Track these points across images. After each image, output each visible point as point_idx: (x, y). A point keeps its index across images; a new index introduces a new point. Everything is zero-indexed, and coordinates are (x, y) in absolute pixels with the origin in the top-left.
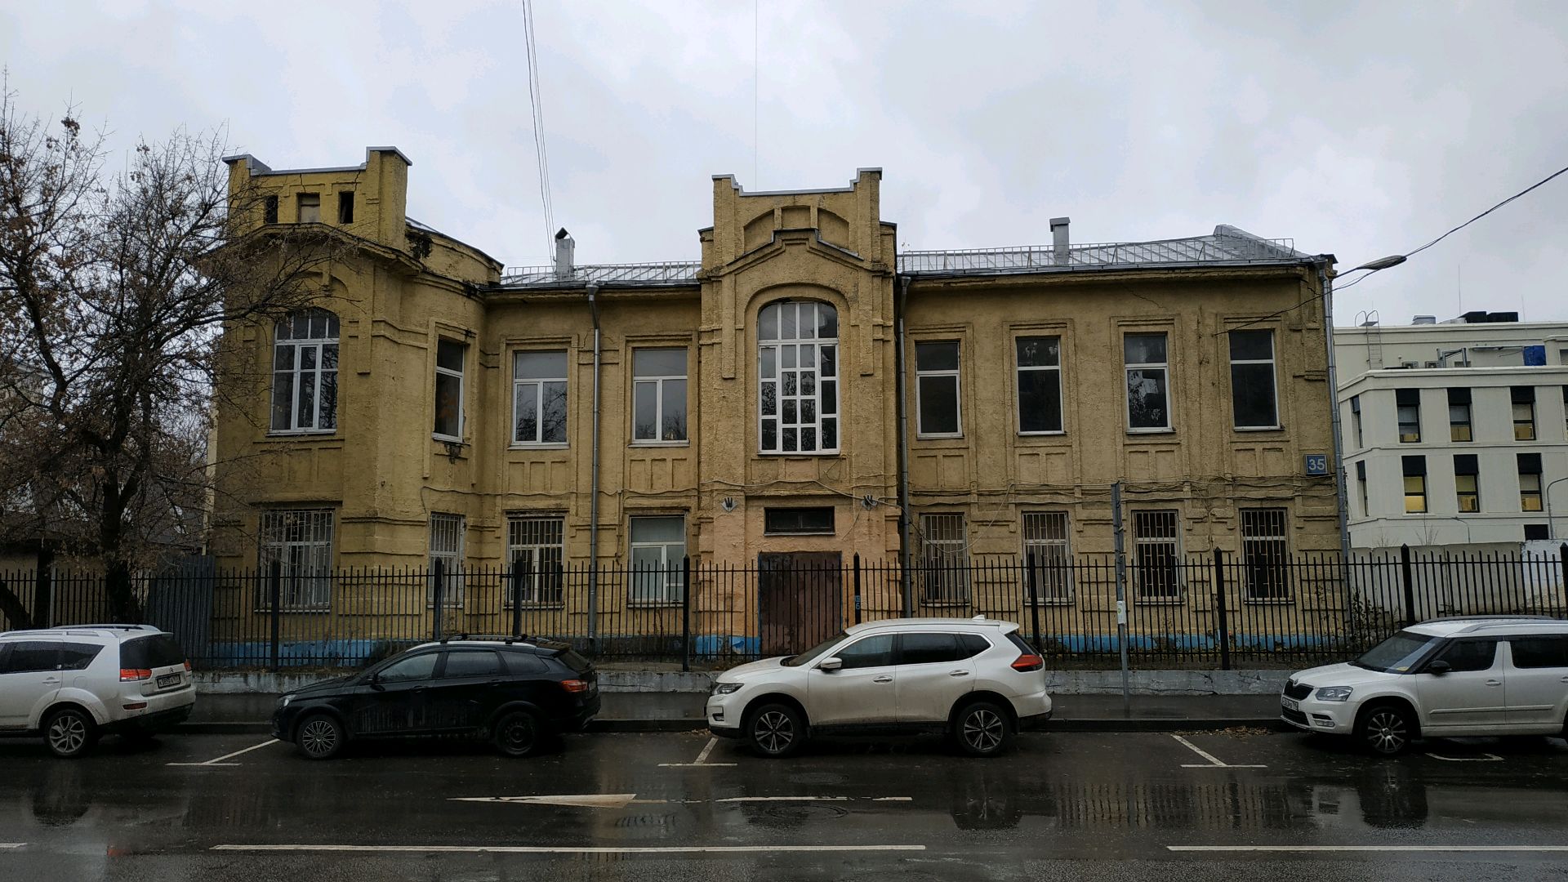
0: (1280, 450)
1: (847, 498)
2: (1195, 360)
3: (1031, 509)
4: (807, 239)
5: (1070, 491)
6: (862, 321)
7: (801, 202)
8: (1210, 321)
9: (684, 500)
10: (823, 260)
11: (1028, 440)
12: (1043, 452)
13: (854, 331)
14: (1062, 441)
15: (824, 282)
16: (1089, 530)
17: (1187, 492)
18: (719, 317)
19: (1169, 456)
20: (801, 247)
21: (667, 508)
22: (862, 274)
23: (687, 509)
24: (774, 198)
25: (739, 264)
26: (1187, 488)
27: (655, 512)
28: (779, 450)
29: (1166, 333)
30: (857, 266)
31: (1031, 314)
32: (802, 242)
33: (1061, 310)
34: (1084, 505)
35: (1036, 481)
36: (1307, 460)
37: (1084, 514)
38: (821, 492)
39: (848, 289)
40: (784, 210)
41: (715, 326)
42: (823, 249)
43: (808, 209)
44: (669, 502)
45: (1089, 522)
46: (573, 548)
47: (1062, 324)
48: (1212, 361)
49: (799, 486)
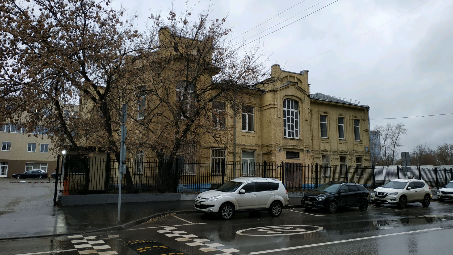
0: (361, 145)
1: (302, 150)
2: (349, 125)
3: (323, 155)
4: (295, 85)
5: (330, 151)
6: (306, 107)
7: (293, 75)
8: (351, 116)
9: (255, 147)
10: (298, 91)
11: (323, 139)
12: (325, 142)
13: (304, 109)
14: (327, 140)
15: (298, 96)
16: (333, 160)
17: (348, 153)
18: (277, 101)
19: (345, 145)
20: (294, 86)
21: (251, 149)
22: (306, 95)
23: (255, 150)
24: (288, 73)
25: (282, 88)
26: (348, 152)
27: (248, 150)
28: (287, 137)
29: (344, 118)
30: (305, 93)
31: (323, 109)
32: (294, 85)
33: (328, 110)
34: (333, 155)
35: (324, 148)
36: (365, 148)
37: (333, 157)
38: (297, 148)
39: (303, 99)
40: (290, 76)
41: (276, 103)
42: (299, 88)
43: (294, 77)
44: (251, 148)
45: (333, 159)
46: (228, 158)
47: (328, 113)
48: (352, 125)
49: (293, 146)
